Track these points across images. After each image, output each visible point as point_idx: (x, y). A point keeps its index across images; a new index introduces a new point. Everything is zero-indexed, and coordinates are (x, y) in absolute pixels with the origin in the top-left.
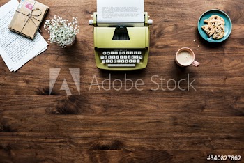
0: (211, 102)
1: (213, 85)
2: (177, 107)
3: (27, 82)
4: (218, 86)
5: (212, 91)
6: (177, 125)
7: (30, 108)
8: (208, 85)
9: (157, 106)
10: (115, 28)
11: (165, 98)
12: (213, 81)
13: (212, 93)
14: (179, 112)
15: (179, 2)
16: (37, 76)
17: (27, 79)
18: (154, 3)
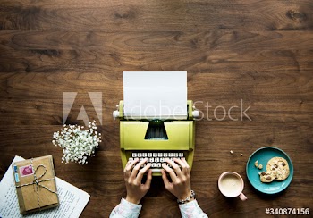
0: (282, 134)
1: (284, 112)
2: (236, 142)
3: (38, 108)
4: (291, 113)
5: (283, 119)
6: (237, 164)
7: (42, 143)
8: (277, 112)
9: (210, 139)
10: (148, 123)
11: (220, 129)
12: (284, 106)
13: (282, 122)
14: (240, 148)
15: (240, 2)
16: (50, 101)
17: (37, 103)
18: (207, 4)
